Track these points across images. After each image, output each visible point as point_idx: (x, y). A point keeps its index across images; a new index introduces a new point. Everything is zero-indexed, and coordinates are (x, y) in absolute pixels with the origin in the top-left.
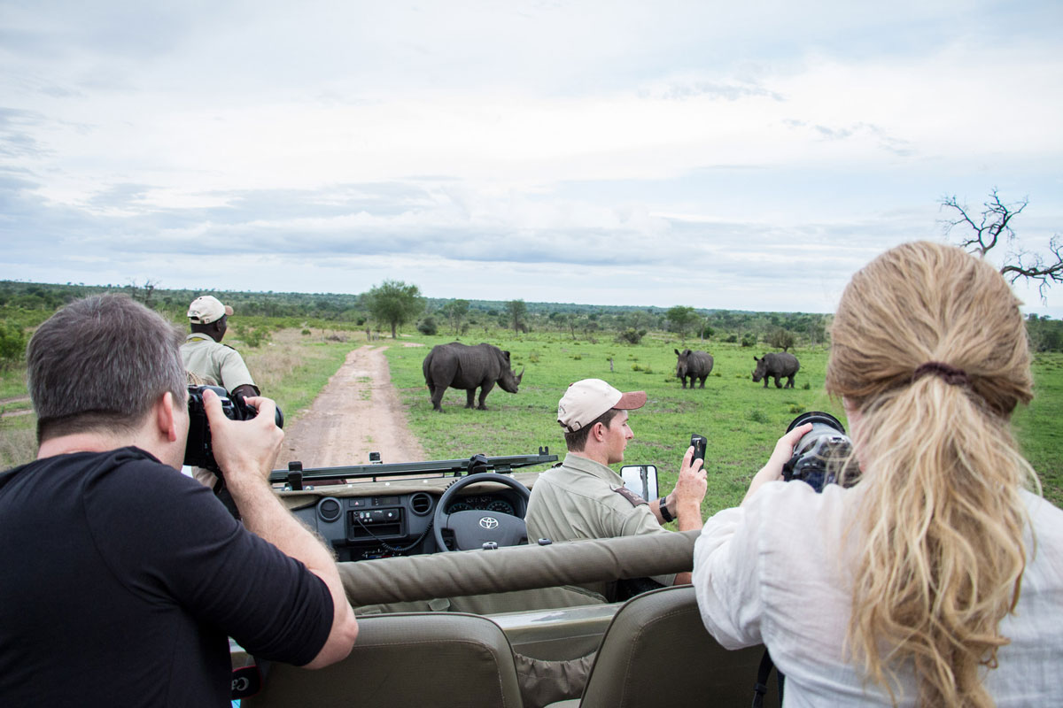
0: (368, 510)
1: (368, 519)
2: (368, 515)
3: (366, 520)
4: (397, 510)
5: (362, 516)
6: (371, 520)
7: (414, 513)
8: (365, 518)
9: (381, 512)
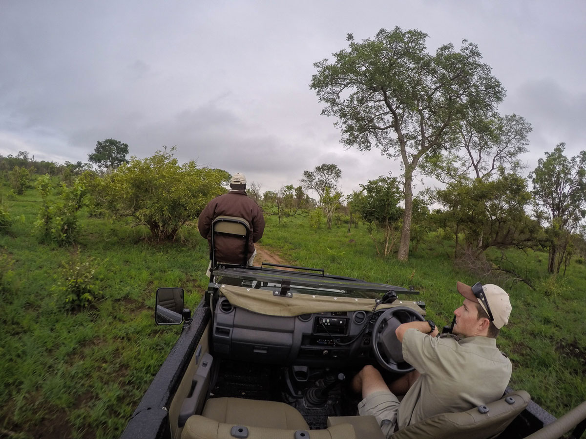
0: (328, 318)
1: (328, 323)
2: (328, 321)
3: (326, 324)
4: (345, 320)
5: (324, 321)
6: (329, 324)
7: (356, 324)
8: (326, 322)
9: (336, 320)
